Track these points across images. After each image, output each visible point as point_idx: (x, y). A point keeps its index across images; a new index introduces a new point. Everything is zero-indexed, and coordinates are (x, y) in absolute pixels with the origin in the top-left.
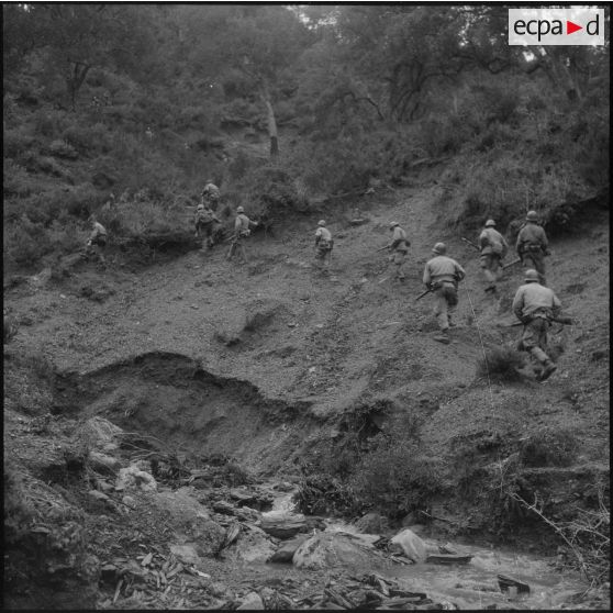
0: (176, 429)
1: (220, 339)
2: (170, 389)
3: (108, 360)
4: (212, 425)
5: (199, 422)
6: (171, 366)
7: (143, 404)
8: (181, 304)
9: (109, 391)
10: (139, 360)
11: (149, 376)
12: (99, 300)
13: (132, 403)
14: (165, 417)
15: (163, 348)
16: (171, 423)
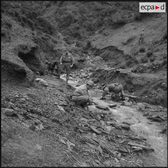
0: (113, 58)
1: (123, 43)
2: (113, 52)
3: (104, 47)
4: (117, 58)
5: (116, 57)
6: (113, 48)
7: (108, 54)
8: (119, 36)
9: (104, 52)
10: (108, 47)
11: (110, 50)
12: (106, 36)
13: (107, 54)
14: (111, 56)
15: (112, 45)
16: (112, 57)
